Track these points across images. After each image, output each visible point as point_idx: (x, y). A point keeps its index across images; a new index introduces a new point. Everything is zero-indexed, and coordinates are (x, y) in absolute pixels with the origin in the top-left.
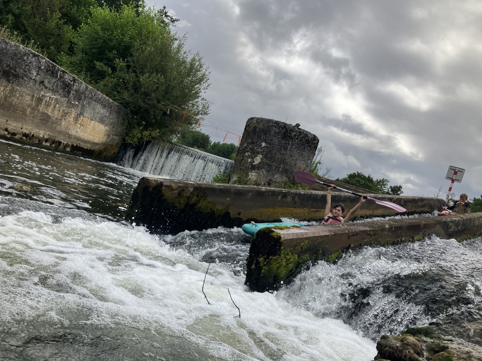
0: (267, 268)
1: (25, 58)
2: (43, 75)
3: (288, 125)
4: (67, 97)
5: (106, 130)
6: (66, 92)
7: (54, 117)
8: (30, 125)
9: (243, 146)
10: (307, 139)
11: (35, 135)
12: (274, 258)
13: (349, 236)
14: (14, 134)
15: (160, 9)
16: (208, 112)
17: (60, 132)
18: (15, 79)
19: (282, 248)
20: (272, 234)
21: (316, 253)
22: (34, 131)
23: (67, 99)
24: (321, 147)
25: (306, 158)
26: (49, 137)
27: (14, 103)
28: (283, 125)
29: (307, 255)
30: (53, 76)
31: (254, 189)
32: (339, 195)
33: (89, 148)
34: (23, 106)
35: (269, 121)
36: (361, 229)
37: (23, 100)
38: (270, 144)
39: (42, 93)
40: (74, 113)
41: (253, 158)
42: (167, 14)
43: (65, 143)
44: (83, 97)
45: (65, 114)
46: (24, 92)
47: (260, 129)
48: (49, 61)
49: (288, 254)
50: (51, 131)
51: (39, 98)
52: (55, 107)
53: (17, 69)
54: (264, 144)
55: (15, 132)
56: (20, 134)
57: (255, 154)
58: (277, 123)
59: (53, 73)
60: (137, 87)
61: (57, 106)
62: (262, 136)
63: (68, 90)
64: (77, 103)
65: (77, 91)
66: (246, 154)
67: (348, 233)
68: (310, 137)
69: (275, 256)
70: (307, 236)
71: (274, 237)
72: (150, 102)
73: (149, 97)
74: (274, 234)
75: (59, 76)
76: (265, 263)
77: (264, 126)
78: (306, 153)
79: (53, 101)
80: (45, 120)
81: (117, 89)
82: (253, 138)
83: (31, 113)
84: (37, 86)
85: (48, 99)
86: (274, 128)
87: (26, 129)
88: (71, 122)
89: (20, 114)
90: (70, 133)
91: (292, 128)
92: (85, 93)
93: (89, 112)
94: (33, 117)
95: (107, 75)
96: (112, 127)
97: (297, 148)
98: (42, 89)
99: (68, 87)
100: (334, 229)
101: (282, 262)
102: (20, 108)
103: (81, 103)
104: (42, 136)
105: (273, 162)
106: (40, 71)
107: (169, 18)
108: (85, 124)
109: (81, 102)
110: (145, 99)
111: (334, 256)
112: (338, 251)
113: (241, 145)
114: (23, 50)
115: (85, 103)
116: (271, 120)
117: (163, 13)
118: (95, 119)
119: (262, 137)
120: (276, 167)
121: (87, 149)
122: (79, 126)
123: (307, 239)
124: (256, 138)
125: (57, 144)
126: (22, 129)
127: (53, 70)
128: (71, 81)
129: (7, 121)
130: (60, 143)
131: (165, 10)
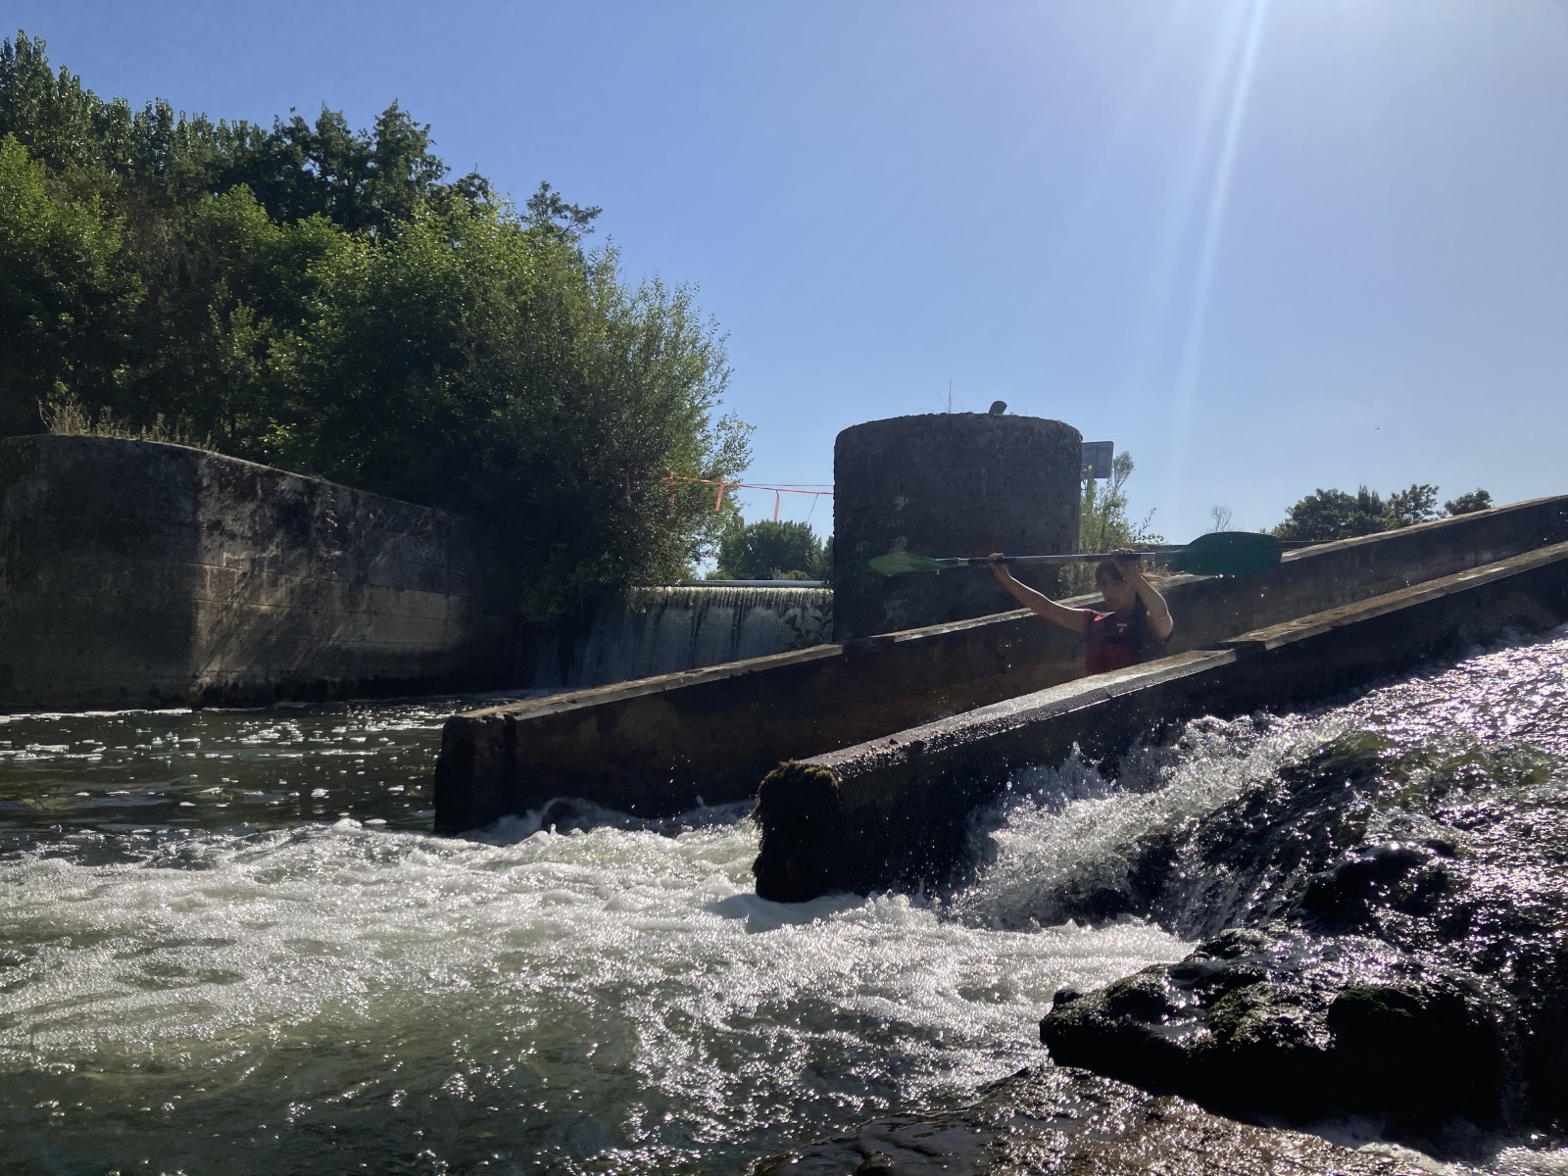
1: (150, 471)
2: (213, 504)
4: (302, 545)
5: (456, 607)
6: (296, 530)
7: (281, 613)
10: (1033, 442)
11: (241, 684)
15: (535, 196)
18: (138, 541)
22: (234, 674)
23: (305, 551)
25: (1052, 504)
26: (285, 679)
27: (153, 610)
28: (945, 422)
30: (244, 497)
33: (415, 676)
34: (183, 610)
37: (175, 593)
38: (923, 494)
39: (225, 555)
40: (338, 583)
42: (562, 203)
43: (338, 680)
44: (351, 529)
45: (312, 598)
46: (173, 568)
47: (876, 458)
48: (218, 459)
50: (284, 658)
51: (220, 572)
52: (275, 584)
53: (138, 512)
54: (901, 501)
55: (179, 692)
56: (195, 693)
57: (883, 539)
58: (925, 422)
59: (240, 488)
61: (282, 578)
62: (890, 476)
63: (301, 523)
64: (339, 553)
68: (1044, 432)
75: (260, 491)
77: (886, 444)
78: (1046, 489)
79: (265, 569)
80: (258, 632)
82: (867, 493)
83: (209, 624)
84: (205, 539)
85: (249, 566)
86: (919, 442)
87: (208, 674)
88: (338, 614)
89: (176, 635)
90: (344, 647)
91: (978, 424)
92: (355, 514)
93: (382, 568)
94: (220, 634)
96: (471, 591)
98: (221, 545)
99: (295, 514)
102: (174, 618)
103: (350, 550)
104: (260, 681)
105: (946, 548)
106: (201, 494)
107: (569, 214)
108: (382, 606)
109: (351, 546)
114: (137, 450)
115: (362, 546)
116: (902, 419)
117: (545, 203)
118: (410, 584)
119: (888, 481)
121: (411, 680)
122: (364, 618)
124: (875, 489)
125: (315, 690)
126: (195, 677)
127: (237, 479)
128: (300, 493)
129: (149, 668)
130: (322, 685)
131: (549, 194)
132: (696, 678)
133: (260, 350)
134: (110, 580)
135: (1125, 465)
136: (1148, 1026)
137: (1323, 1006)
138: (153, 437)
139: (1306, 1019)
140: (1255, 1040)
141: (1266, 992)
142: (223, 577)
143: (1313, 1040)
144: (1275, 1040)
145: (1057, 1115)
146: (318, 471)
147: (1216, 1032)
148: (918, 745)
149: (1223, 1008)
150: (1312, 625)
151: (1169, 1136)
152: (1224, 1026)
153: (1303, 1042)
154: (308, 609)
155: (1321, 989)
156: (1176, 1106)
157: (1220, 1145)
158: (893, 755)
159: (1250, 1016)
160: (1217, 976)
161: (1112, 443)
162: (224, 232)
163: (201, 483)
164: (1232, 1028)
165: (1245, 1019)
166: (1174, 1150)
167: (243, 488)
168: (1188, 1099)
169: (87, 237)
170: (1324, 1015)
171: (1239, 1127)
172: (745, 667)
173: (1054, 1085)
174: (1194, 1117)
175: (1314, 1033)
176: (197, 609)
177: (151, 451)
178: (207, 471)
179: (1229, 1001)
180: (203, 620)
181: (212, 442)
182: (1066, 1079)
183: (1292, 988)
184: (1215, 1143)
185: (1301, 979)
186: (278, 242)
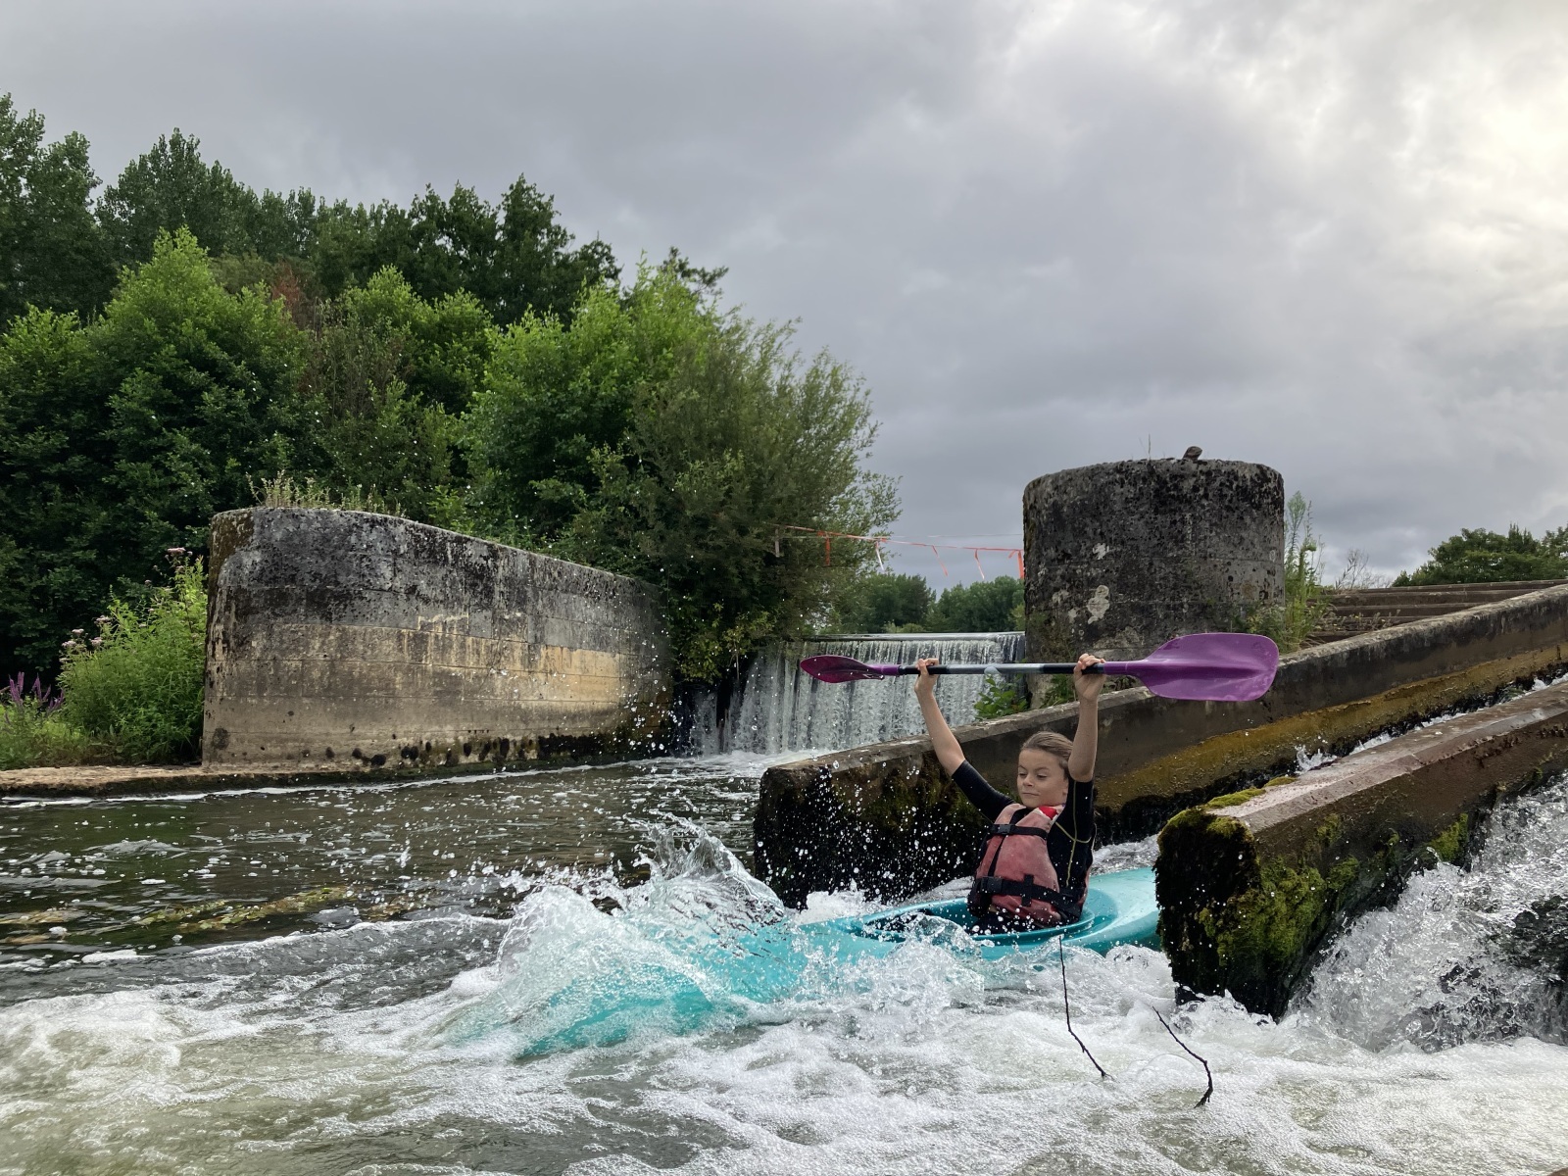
0: (1230, 939)
1: (353, 539)
3: (1158, 463)
4: (487, 607)
5: (621, 665)
6: (481, 593)
7: (469, 674)
8: (414, 718)
9: (1037, 578)
10: (1238, 486)
12: (1243, 898)
13: (1481, 762)
14: (379, 760)
15: (665, 262)
16: (896, 511)
17: (496, 714)
18: (342, 607)
19: (1258, 860)
20: (1211, 827)
21: (1378, 847)
22: (428, 734)
23: (489, 613)
24: (1298, 496)
25: (1258, 549)
26: (472, 738)
27: (356, 674)
28: (1144, 468)
29: (1353, 860)
30: (436, 562)
31: (1113, 704)
32: (1410, 635)
33: (586, 734)
34: (383, 673)
35: (1093, 472)
36: (1514, 724)
37: (377, 656)
38: (1123, 543)
40: (517, 644)
41: (1080, 604)
42: (689, 267)
43: (519, 738)
44: (530, 594)
45: (496, 658)
46: (374, 632)
47: (1072, 506)
48: (413, 526)
49: (1284, 875)
50: (472, 717)
51: (415, 635)
52: (463, 646)
53: (342, 579)
54: (1101, 550)
55: (381, 752)
56: (394, 753)
57: (1081, 589)
58: (1122, 469)
59: (431, 553)
60: (670, 512)
61: (470, 640)
62: (1086, 525)
63: (486, 587)
64: (519, 615)
65: (509, 581)
66: (1056, 598)
67: (1473, 751)
68: (1248, 476)
69: (1243, 893)
70: (1329, 801)
71: (1221, 835)
72: (720, 542)
73: (711, 528)
74: (1217, 826)
75: (450, 556)
76: (1221, 922)
77: (1084, 492)
78: (1252, 534)
79: (455, 632)
80: (449, 693)
81: (616, 534)
82: (1060, 543)
83: (407, 684)
84: (403, 605)
85: (440, 630)
86: (1118, 489)
87: (406, 734)
88: (518, 673)
89: (379, 697)
90: (523, 706)
91: (1175, 470)
92: (532, 577)
93: (557, 627)
94: (417, 695)
95: (576, 505)
96: (635, 650)
97: (1216, 524)
98: (417, 609)
99: (480, 577)
100: (1417, 749)
101: (1272, 904)
102: (377, 681)
103: (529, 612)
104: (450, 741)
105: (1150, 597)
106: (400, 560)
107: (697, 277)
108: (557, 665)
109: (529, 607)
110: (702, 537)
111: (1449, 838)
112: (1459, 820)
113: (1027, 574)
114: (342, 520)
115: (539, 607)
116: (1098, 467)
117: (674, 268)
118: (581, 643)
119: (1087, 529)
120: (1168, 606)
121: (583, 738)
122: (542, 677)
123: (1335, 811)
124: (1072, 538)
125: (498, 749)
126: (394, 737)
127: (430, 545)
128: (485, 558)
129: (353, 729)
130: (504, 744)
131: (678, 260)
134: (317, 646)
142: (418, 640)
146: (499, 535)
154: (492, 669)
163: (398, 549)
167: (435, 553)
176: (396, 671)
178: (403, 538)
180: (401, 682)
186: (431, 320)
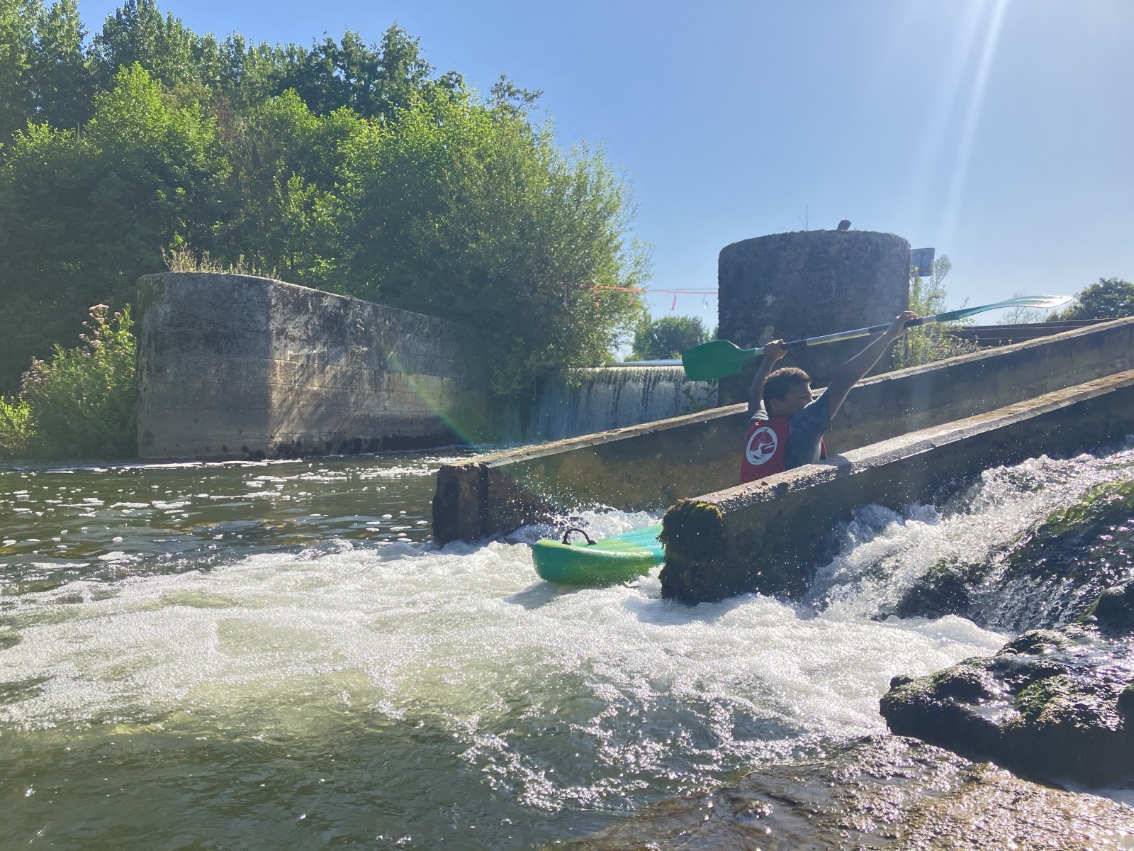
2: (279, 317)
4: (341, 344)
5: (447, 386)
6: (336, 333)
7: (329, 392)
8: (286, 424)
9: (725, 320)
10: (872, 250)
11: (302, 440)
22: (297, 435)
25: (886, 297)
26: (332, 438)
27: (242, 392)
28: (802, 237)
30: (299, 312)
34: (262, 392)
37: (256, 379)
38: (785, 293)
39: (289, 352)
40: (366, 371)
41: (754, 339)
43: (369, 438)
44: (375, 334)
45: (349, 380)
46: (254, 362)
47: (750, 266)
51: (286, 364)
52: (323, 372)
53: (229, 324)
54: (769, 299)
55: (262, 448)
56: (272, 449)
57: (755, 328)
59: (296, 304)
61: (328, 368)
62: (759, 281)
63: (340, 329)
64: (366, 349)
66: (737, 335)
68: (880, 242)
75: (310, 307)
77: (757, 256)
78: (881, 286)
79: (317, 362)
80: (313, 406)
82: (740, 294)
83: (280, 399)
84: (275, 342)
85: (305, 360)
86: (783, 253)
87: (281, 435)
89: (260, 409)
90: (372, 415)
91: (828, 238)
92: (376, 322)
94: (288, 407)
96: (458, 374)
97: (854, 279)
98: (286, 345)
99: (335, 322)
102: (257, 398)
103: (374, 347)
106: (272, 310)
108: (397, 385)
109: (375, 344)
115: (382, 344)
116: (768, 237)
118: (415, 370)
119: (759, 284)
124: (748, 290)
125: (353, 446)
126: (272, 438)
127: (295, 299)
128: (338, 308)
129: (241, 432)
130: (357, 442)
131: (505, 83)
132: (615, 437)
133: (308, 206)
135: (945, 266)
136: (968, 706)
137: (1114, 695)
138: (238, 271)
139: (1100, 706)
140: (1058, 721)
141: (1066, 683)
142: (287, 367)
143: (1105, 723)
144: (1074, 721)
145: (896, 775)
146: (350, 292)
147: (1024, 714)
148: (784, 486)
149: (1030, 694)
150: (1099, 387)
151: (987, 797)
152: (1031, 710)
153: (1097, 724)
154: (346, 388)
155: (1112, 681)
156: (993, 772)
157: (1029, 805)
158: (764, 494)
159: (1052, 702)
160: (1024, 669)
161: (933, 249)
162: (281, 125)
163: (270, 302)
164: (1038, 712)
165: (1048, 704)
166: (990, 808)
167: (298, 305)
168: (1002, 764)
169: (192, 134)
170: (1113, 703)
171: (1044, 790)
172: (651, 427)
173: (891, 750)
174: (1007, 782)
175: (1106, 717)
176: (271, 390)
177: (236, 281)
178: (274, 294)
179: (1035, 689)
180: (276, 398)
181: (277, 273)
182: (902, 746)
183: (1088, 680)
184: (1024, 803)
185: (1095, 673)
186: (318, 129)
